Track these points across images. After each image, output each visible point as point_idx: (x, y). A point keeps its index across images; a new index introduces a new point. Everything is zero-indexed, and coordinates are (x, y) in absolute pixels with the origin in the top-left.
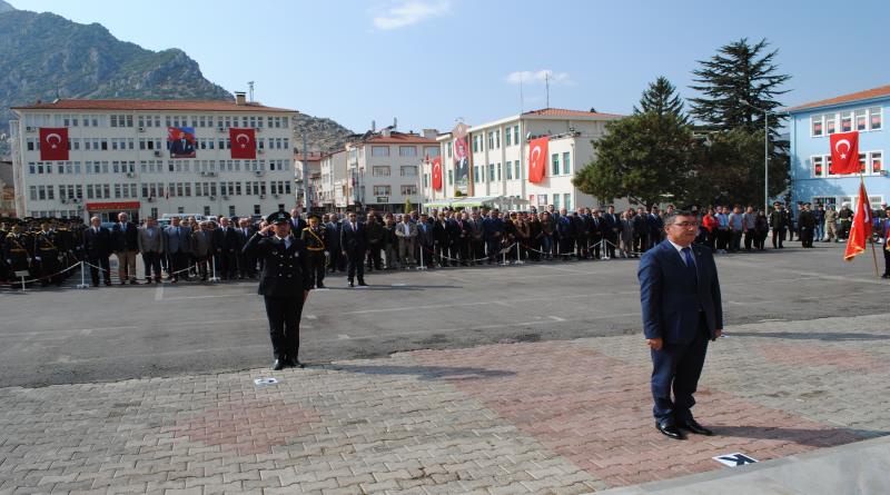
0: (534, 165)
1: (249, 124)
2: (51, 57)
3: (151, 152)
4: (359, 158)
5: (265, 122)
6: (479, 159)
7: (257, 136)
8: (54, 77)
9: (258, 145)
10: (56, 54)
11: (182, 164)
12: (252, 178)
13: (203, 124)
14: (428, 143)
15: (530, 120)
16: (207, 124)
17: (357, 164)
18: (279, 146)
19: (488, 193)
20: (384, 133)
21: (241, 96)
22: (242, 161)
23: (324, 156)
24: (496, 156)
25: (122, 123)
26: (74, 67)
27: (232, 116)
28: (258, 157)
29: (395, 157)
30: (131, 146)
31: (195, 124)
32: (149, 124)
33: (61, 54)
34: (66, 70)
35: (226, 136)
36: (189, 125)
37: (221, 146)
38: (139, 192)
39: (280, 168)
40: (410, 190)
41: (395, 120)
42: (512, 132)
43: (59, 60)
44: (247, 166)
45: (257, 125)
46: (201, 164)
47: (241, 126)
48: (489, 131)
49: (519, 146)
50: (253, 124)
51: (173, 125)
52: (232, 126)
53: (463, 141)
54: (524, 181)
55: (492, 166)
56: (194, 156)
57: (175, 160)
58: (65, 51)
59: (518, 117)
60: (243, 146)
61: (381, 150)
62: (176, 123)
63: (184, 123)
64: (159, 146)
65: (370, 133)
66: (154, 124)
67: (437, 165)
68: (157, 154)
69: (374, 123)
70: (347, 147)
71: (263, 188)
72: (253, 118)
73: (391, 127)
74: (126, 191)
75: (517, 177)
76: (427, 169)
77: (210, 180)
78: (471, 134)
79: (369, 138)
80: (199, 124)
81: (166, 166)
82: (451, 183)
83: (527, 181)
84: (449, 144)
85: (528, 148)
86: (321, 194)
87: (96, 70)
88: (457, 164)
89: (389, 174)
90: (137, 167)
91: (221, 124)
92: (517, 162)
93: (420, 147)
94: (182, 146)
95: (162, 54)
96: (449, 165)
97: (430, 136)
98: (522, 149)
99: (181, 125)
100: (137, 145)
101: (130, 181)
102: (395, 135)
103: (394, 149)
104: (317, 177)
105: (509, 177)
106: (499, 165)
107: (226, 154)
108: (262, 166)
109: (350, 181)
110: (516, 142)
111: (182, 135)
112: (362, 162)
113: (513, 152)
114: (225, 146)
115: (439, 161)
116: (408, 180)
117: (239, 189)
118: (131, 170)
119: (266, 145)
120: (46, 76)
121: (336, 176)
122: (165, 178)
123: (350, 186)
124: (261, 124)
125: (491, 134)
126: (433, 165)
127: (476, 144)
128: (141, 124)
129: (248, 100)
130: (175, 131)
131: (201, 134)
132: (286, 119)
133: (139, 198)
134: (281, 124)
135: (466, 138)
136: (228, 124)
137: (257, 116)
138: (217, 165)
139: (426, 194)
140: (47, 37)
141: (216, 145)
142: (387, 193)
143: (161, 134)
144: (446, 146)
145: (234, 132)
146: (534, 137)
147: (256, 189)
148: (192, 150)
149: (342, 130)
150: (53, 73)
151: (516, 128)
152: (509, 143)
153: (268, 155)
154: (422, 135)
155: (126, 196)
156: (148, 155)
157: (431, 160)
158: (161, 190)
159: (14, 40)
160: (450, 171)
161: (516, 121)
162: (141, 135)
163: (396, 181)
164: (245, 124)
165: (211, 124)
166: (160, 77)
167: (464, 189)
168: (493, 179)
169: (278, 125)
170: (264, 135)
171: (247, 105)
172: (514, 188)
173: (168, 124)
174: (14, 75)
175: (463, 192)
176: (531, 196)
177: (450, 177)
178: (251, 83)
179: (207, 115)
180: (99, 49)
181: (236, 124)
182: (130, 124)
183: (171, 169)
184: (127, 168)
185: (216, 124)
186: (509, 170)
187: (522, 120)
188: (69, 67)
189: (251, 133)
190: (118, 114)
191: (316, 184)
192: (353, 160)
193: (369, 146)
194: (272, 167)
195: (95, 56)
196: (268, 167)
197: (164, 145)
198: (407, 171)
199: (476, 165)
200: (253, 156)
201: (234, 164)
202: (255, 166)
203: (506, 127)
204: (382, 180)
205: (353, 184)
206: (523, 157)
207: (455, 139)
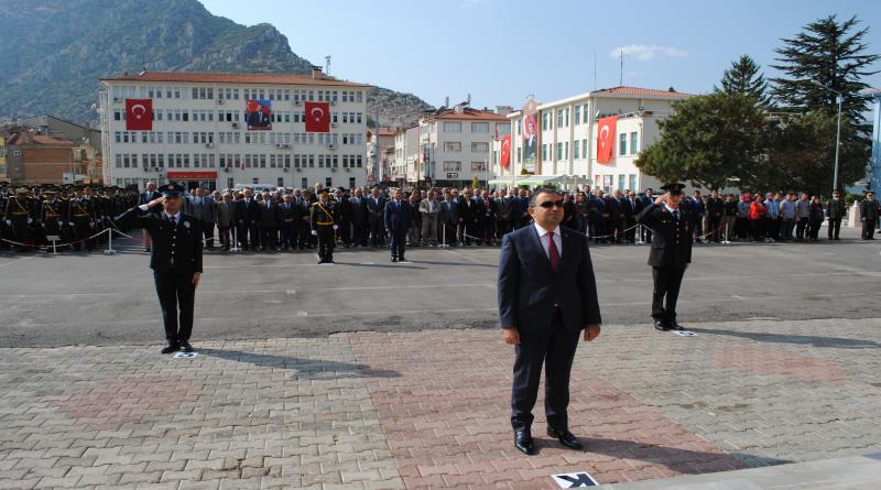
0: (603, 144)
1: (324, 98)
2: (149, 30)
3: (230, 124)
4: (430, 133)
5: (340, 97)
6: (547, 138)
7: (332, 110)
8: (152, 50)
9: (332, 120)
10: (154, 28)
11: (259, 136)
12: (325, 151)
13: (279, 98)
14: (497, 120)
15: (599, 99)
16: (283, 97)
17: (429, 140)
18: (352, 120)
19: (555, 172)
20: (457, 110)
21: (318, 70)
22: (316, 134)
23: (398, 132)
24: (564, 135)
25: (203, 95)
26: (171, 41)
27: (308, 89)
28: (332, 131)
29: (466, 133)
30: (211, 117)
31: (272, 97)
32: (229, 97)
33: (159, 29)
34: (163, 44)
35: (301, 110)
36: (267, 98)
37: (297, 119)
38: (217, 163)
39: (352, 142)
40: (481, 167)
41: (469, 96)
42: (582, 109)
43: (156, 34)
44: (321, 139)
45: (331, 99)
46: (276, 136)
47: (316, 100)
48: (559, 109)
49: (587, 125)
50: (328, 98)
51: (250, 98)
52: (308, 100)
53: (532, 119)
54: (590, 161)
55: (560, 144)
56: (270, 129)
57: (251, 132)
58: (162, 26)
59: (587, 95)
60: (317, 119)
61: (453, 126)
62: (254, 96)
63: (262, 96)
64: (237, 116)
65: (443, 109)
66: (232, 96)
67: (507, 141)
68: (235, 125)
69: (447, 99)
70: (421, 123)
71: (335, 161)
72: (328, 93)
73: (464, 104)
74: (204, 161)
75: (584, 156)
76: (497, 146)
77: (284, 152)
78: (541, 111)
79: (441, 114)
80: (276, 97)
81: (243, 138)
82: (519, 161)
83: (594, 162)
84: (520, 121)
85: (596, 127)
86: (394, 168)
87: (191, 44)
88: (526, 141)
89: (460, 150)
90: (216, 138)
91: (296, 97)
92: (585, 141)
93: (492, 124)
94: (259, 119)
95: (254, 28)
96: (518, 142)
97: (503, 112)
98: (591, 128)
99: (258, 98)
100: (216, 117)
101: (208, 152)
102: (468, 111)
103: (467, 125)
104: (391, 151)
105: (576, 156)
106: (567, 143)
107: (301, 127)
108: (335, 139)
109: (422, 156)
110: (585, 121)
111: (259, 108)
112: (434, 138)
113: (582, 131)
114: (300, 119)
115: (509, 138)
116: (478, 157)
117: (311, 161)
118: (211, 141)
119: (340, 119)
120: (145, 49)
121: (409, 151)
122: (241, 149)
123: (421, 161)
124: (335, 98)
125: (561, 112)
126: (503, 142)
127: (545, 122)
128: (221, 96)
129: (324, 74)
130: (253, 103)
131: (277, 107)
132: (360, 93)
133: (217, 168)
134: (355, 98)
135: (535, 116)
136: (304, 97)
137: (331, 90)
138: (292, 138)
139: (495, 171)
140: (145, 12)
141: (292, 118)
142: (457, 169)
143: (239, 107)
144: (517, 122)
145: (309, 106)
146: (603, 116)
147: (328, 161)
148: (268, 122)
149: (423, 105)
150: (150, 46)
151: (586, 106)
152: (577, 122)
153: (340, 129)
154: (496, 112)
155: (204, 166)
156: (226, 126)
157: (501, 137)
158: (237, 161)
159: (115, 15)
160: (519, 149)
161: (586, 99)
162: (220, 108)
163: (467, 157)
164: (321, 98)
165: (287, 98)
166: (251, 51)
167: (531, 167)
168: (560, 158)
169: (352, 99)
170: (338, 109)
171: (324, 79)
172: (581, 168)
173: (246, 97)
174: (115, 48)
175: (529, 170)
176: (597, 177)
177: (519, 155)
178: (328, 58)
179: (283, 88)
180: (194, 23)
181: (311, 98)
182: (211, 97)
183: (248, 140)
184: (207, 139)
185: (292, 97)
186: (577, 149)
187: (592, 98)
188: (165, 41)
189: (325, 107)
190: (199, 86)
191: (390, 158)
192: (426, 136)
193: (442, 122)
194: (345, 141)
195: (190, 30)
196: (340, 140)
197: (242, 117)
198: (478, 147)
199: (544, 143)
200: (326, 129)
201: (308, 137)
202: (328, 139)
203: (576, 105)
204: (453, 156)
205: (425, 159)
206: (591, 136)
207: (525, 117)
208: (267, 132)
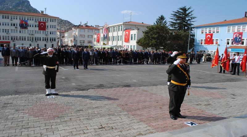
0: (126, 37)
1: (44, 21)
3: (14, 27)
4: (76, 32)
5: (49, 20)
6: (110, 35)
7: (47, 24)
9: (47, 27)
11: (24, 31)
12: (45, 36)
13: (30, 20)
14: (96, 29)
15: (125, 24)
16: (32, 19)
17: (75, 34)
18: (53, 27)
19: (112, 44)
20: (84, 25)
21: (42, 12)
22: (42, 31)
23: (65, 31)
24: (115, 34)
25: (6, 18)
27: (39, 18)
28: (46, 30)
29: (86, 32)
30: (8, 25)
31: (28, 19)
32: (14, 19)
35: (37, 24)
36: (26, 20)
37: (36, 26)
38: (10, 39)
39: (53, 34)
40: (90, 42)
41: (87, 22)
42: (120, 27)
44: (43, 33)
45: (47, 21)
46: (29, 31)
47: (42, 21)
48: (114, 27)
49: (122, 32)
50: (45, 20)
51: (21, 19)
52: (39, 21)
53: (106, 29)
54: (122, 41)
55: (114, 37)
56: (27, 29)
57: (21, 30)
59: (122, 23)
60: (42, 27)
61: (82, 30)
62: (22, 19)
63: (25, 19)
64: (17, 25)
65: (80, 25)
66: (15, 18)
67: (98, 35)
68: (16, 27)
69: (81, 22)
70: (73, 29)
71: (48, 39)
72: (46, 19)
73: (86, 24)
74: (6, 38)
75: (121, 40)
76: (95, 36)
77: (32, 36)
78: (109, 27)
79: (79, 27)
80: (29, 19)
81: (18, 31)
82: (102, 41)
83: (124, 42)
84: (102, 30)
85: (124, 32)
86: (64, 42)
88: (104, 35)
89: (84, 37)
90: (10, 31)
91: (36, 20)
92: (121, 36)
93: (94, 30)
94: (24, 26)
96: (102, 36)
97: (97, 27)
98: (123, 32)
99: (24, 19)
100: (10, 25)
101: (7, 35)
102: (87, 26)
103: (86, 30)
104: (63, 37)
105: (119, 40)
106: (116, 36)
107: (37, 29)
108: (48, 33)
109: (73, 39)
110: (121, 30)
111: (24, 22)
112: (77, 33)
113: (120, 33)
114: (37, 26)
115: (99, 34)
116: (90, 39)
117: (40, 39)
118: (8, 32)
119: (49, 27)
121: (69, 37)
122: (18, 35)
123: (73, 40)
124: (48, 21)
125: (114, 28)
126: (97, 35)
127: (110, 30)
128: (12, 18)
129: (44, 13)
130: (22, 21)
131: (29, 22)
132: (55, 20)
133: (10, 40)
134: (54, 21)
135: (107, 29)
136: (38, 20)
137: (47, 18)
138: (34, 32)
139: (95, 43)
141: (34, 26)
142: (84, 43)
143: (18, 22)
144: (101, 30)
145: (40, 23)
146: (126, 29)
147: (45, 39)
148: (27, 27)
149: (71, 24)
151: (122, 26)
152: (119, 31)
153: (49, 30)
154: (95, 27)
155: (6, 39)
156: (13, 28)
157: (97, 34)
158: (17, 38)
160: (102, 37)
161: (122, 24)
162: (11, 22)
163: (86, 39)
164: (43, 20)
165: (33, 20)
167: (106, 43)
168: (114, 40)
169: (53, 21)
170: (49, 24)
171: (44, 15)
172: (120, 43)
173: (20, 19)
175: (105, 43)
176: (124, 46)
177: (102, 39)
178: (46, 8)
179: (32, 17)
181: (40, 20)
182: (8, 18)
183: (20, 32)
184: (7, 31)
185: (34, 20)
186: (119, 38)
187: (123, 24)
189: (45, 23)
190: (4, 15)
191: (63, 39)
192: (75, 33)
193: (79, 29)
194: (51, 33)
196: (49, 33)
197: (18, 25)
198: (89, 37)
199: (109, 36)
200: (45, 30)
201: (39, 32)
202: (45, 33)
203: (119, 26)
204: (82, 39)
205: (74, 40)
206: (123, 35)
207: (104, 28)
208: (26, 30)
